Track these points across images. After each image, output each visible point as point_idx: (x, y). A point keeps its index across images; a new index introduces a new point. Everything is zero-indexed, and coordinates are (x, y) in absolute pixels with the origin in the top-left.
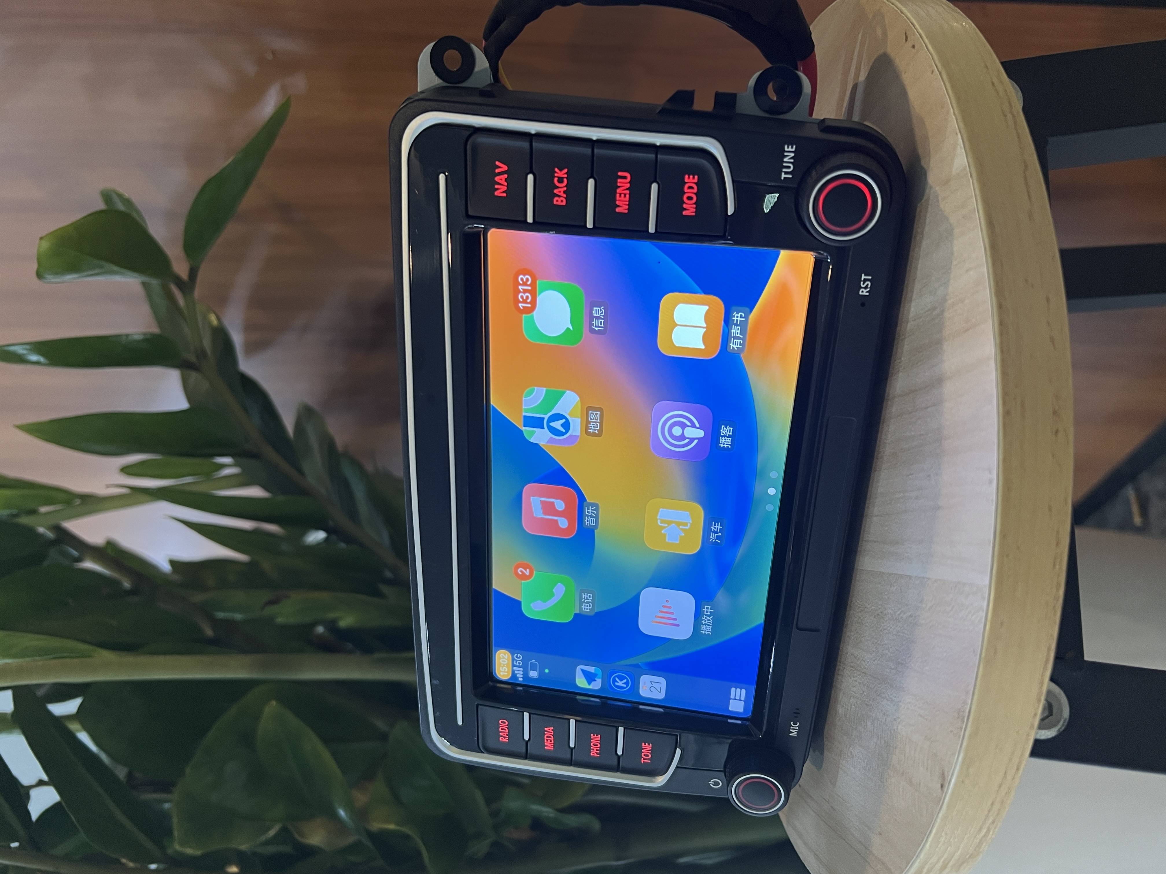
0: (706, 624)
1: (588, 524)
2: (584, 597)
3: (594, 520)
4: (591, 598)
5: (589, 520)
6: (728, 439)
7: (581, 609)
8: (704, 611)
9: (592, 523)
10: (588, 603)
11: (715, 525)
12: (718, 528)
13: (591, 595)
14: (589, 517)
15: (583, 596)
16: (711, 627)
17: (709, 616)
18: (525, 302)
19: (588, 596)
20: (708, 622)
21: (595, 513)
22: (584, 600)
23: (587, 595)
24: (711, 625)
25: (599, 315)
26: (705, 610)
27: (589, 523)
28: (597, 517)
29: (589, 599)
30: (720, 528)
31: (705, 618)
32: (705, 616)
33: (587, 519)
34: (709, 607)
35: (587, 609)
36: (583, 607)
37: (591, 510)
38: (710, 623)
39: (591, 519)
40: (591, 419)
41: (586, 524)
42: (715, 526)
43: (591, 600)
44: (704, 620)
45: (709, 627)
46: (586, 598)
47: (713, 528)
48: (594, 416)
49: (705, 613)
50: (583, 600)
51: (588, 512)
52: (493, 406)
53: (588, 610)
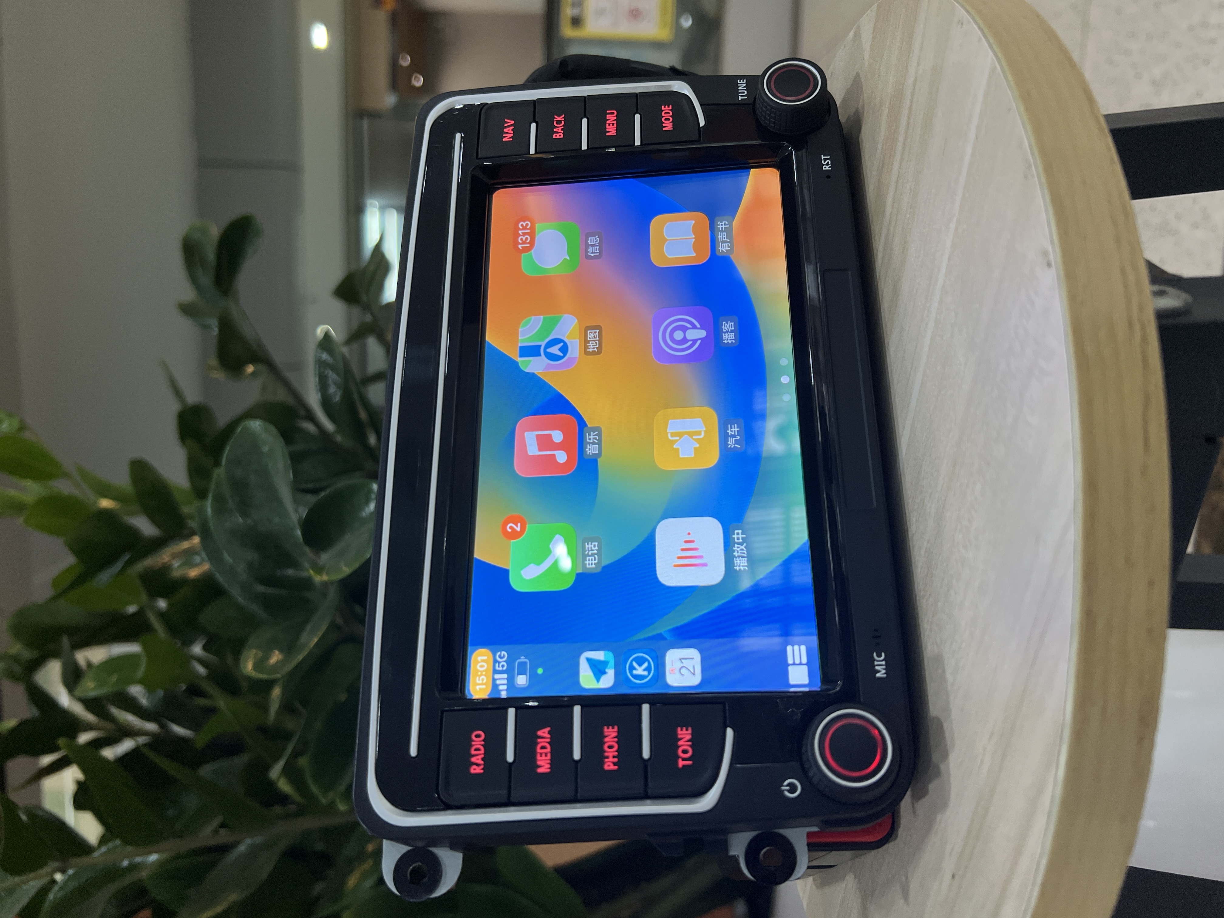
0: (739, 557)
1: (589, 453)
2: (588, 548)
3: (596, 447)
4: (596, 548)
5: (591, 447)
6: (731, 334)
7: (584, 565)
8: (734, 538)
9: (594, 451)
10: (593, 555)
11: (731, 428)
12: (735, 431)
13: (596, 544)
14: (591, 444)
15: (587, 546)
16: (746, 559)
17: (741, 544)
18: (524, 242)
19: (593, 546)
20: (741, 553)
21: (598, 438)
22: (588, 553)
23: (591, 544)
24: (745, 555)
25: (594, 243)
26: (735, 536)
27: (591, 451)
28: (600, 443)
29: (593, 550)
30: (737, 431)
31: (738, 548)
32: (736, 545)
33: (588, 447)
34: (740, 531)
35: (591, 564)
36: (587, 562)
37: (593, 436)
38: (744, 553)
39: (593, 446)
40: (590, 338)
41: (588, 454)
42: (732, 430)
43: (596, 550)
44: (736, 551)
45: (743, 559)
46: (590, 549)
47: (729, 431)
48: (593, 335)
49: (736, 541)
50: (586, 553)
51: (590, 439)
52: (488, 342)
53: (594, 566)
